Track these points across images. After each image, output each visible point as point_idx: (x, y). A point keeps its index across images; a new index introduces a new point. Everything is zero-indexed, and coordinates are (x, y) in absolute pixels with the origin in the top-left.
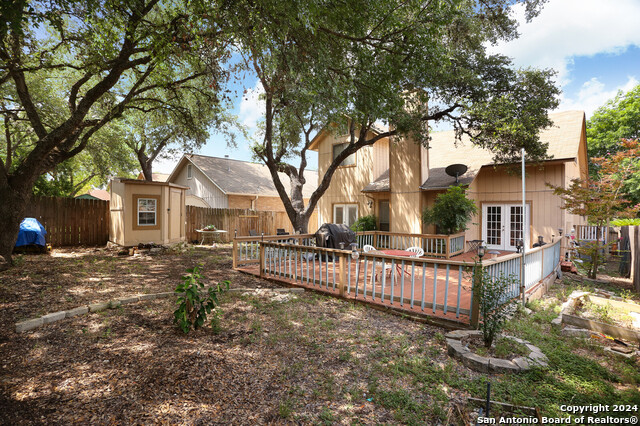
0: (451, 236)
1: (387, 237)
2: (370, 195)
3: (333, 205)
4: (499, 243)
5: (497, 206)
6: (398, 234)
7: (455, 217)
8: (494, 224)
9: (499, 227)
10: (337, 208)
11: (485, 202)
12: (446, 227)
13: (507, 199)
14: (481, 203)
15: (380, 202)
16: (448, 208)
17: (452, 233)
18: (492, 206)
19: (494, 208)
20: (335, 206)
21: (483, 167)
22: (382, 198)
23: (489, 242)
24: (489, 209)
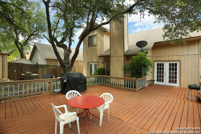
0: (139, 79)
1: (109, 78)
2: (103, 58)
3: (88, 63)
4: (163, 81)
5: (162, 63)
6: (114, 78)
7: (141, 69)
8: (160, 72)
9: (163, 73)
10: (90, 64)
11: (156, 61)
12: (136, 74)
13: (167, 59)
14: (154, 61)
15: (107, 61)
16: (137, 64)
17: (139, 77)
18: (159, 63)
19: (160, 64)
20: (89, 63)
21: (155, 43)
22: (107, 59)
23: (158, 81)
24: (158, 64)
